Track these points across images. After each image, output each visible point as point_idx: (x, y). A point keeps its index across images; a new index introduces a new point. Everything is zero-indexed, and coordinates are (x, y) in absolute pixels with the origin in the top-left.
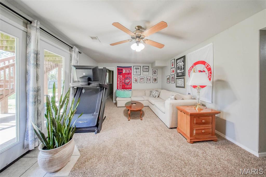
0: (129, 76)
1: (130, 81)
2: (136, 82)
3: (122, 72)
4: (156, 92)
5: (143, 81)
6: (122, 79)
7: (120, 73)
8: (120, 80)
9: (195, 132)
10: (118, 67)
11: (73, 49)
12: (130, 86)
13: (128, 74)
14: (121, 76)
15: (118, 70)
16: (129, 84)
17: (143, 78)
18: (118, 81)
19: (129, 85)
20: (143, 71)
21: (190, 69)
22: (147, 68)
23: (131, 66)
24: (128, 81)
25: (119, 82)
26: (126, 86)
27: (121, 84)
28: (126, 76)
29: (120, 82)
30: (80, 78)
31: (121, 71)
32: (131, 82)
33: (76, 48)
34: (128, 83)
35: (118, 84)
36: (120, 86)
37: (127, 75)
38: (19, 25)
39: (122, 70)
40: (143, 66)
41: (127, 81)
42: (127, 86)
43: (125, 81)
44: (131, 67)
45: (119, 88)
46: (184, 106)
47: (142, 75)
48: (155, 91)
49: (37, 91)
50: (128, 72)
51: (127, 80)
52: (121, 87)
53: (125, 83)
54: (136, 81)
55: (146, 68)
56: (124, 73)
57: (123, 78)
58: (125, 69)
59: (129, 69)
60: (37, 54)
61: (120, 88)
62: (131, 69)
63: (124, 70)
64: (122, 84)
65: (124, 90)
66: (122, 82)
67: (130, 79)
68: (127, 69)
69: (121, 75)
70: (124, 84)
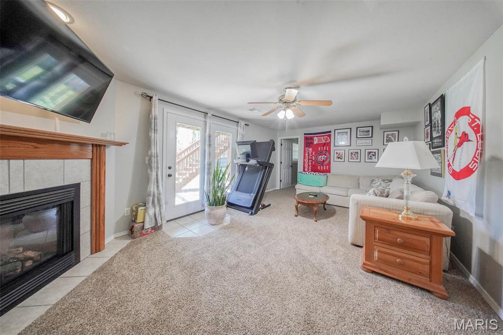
0: (325, 149)
1: (326, 158)
2: (340, 160)
3: (312, 143)
4: (382, 183)
5: (357, 159)
6: (312, 154)
7: (308, 144)
8: (308, 156)
9: (376, 254)
10: (305, 134)
11: (239, 124)
12: (326, 168)
13: (324, 145)
14: (310, 149)
15: (306, 139)
16: (325, 163)
17: (358, 152)
18: (304, 158)
19: (326, 165)
20: (357, 138)
21: (450, 129)
22: (369, 131)
23: (330, 130)
24: (323, 159)
25: (306, 160)
26: (319, 167)
27: (310, 163)
28: (319, 150)
29: (309, 159)
30: (241, 154)
31: (310, 141)
32: (328, 160)
33: (242, 121)
34: (324, 161)
35: (304, 162)
36: (308, 167)
37: (322, 148)
38: (201, 117)
39: (312, 139)
40: (357, 128)
41: (321, 158)
42: (322, 167)
43: (317, 158)
44: (330, 132)
45: (306, 170)
46: (380, 208)
47: (354, 146)
48: (380, 180)
49: (210, 165)
50: (325, 142)
51: (321, 156)
52: (310, 168)
53: (317, 162)
54: (339, 158)
55: (366, 131)
56: (317, 144)
57: (314, 153)
58: (317, 137)
59: (326, 135)
60: (210, 137)
61: (308, 169)
62: (330, 136)
63: (315, 138)
64: (312, 163)
65: (315, 174)
66: (312, 159)
67: (327, 154)
68: (323, 136)
69: (309, 147)
70: (315, 163)
